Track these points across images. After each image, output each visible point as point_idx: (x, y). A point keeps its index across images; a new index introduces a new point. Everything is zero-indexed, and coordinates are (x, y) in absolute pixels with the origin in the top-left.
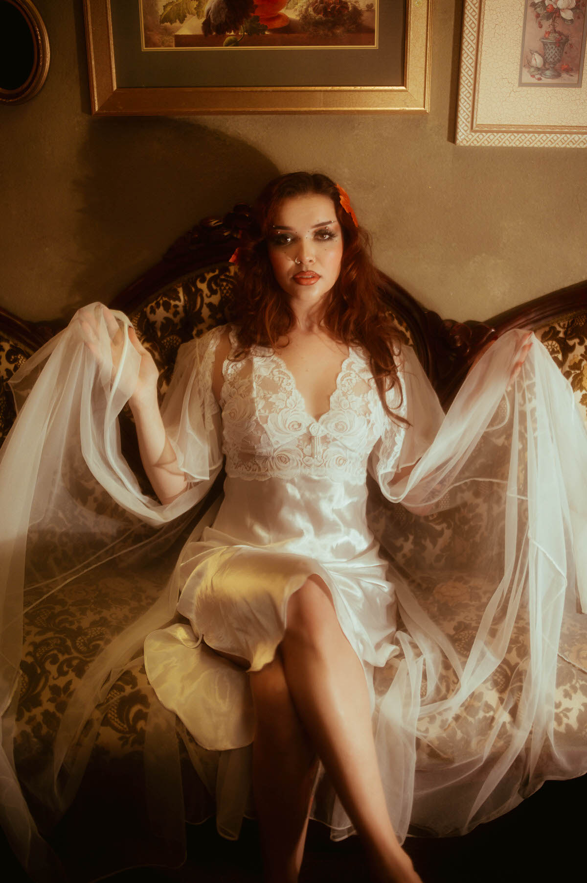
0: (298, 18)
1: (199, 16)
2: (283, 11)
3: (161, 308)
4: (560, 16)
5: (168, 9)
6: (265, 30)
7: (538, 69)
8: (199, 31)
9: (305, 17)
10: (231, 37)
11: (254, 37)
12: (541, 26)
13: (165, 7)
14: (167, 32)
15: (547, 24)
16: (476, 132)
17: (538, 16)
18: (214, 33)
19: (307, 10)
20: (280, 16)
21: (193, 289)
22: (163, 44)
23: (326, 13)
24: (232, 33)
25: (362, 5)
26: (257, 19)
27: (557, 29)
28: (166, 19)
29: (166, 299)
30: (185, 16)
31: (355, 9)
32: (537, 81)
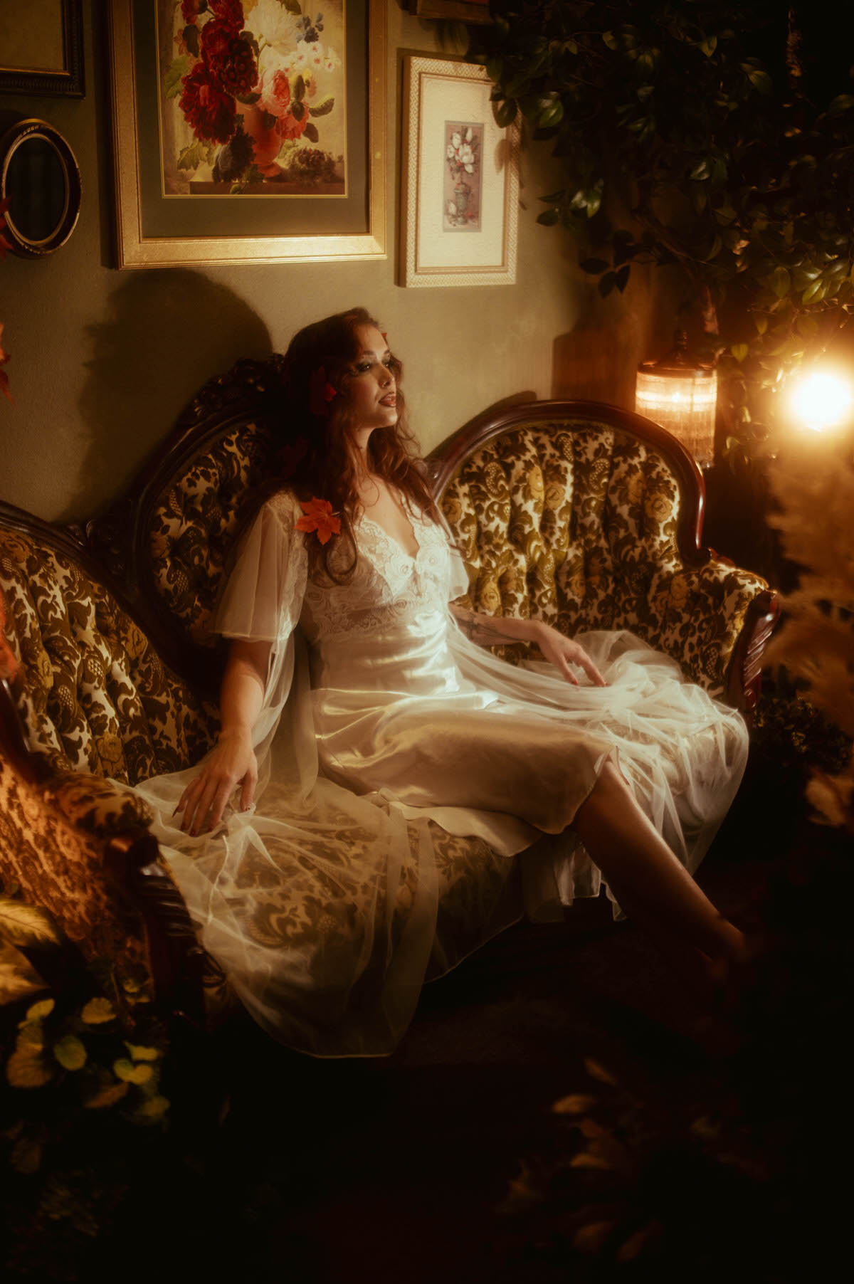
0: (288, 168)
1: (209, 161)
2: (275, 160)
3: (202, 479)
4: (465, 170)
5: (184, 154)
6: (262, 179)
7: (454, 216)
8: (210, 179)
9: (293, 166)
10: (236, 185)
11: (254, 186)
12: (453, 178)
13: (182, 152)
14: (183, 178)
15: (457, 176)
16: (419, 274)
17: (451, 169)
18: (222, 181)
19: (294, 159)
20: (274, 165)
21: (225, 454)
22: (180, 191)
23: (308, 165)
24: (237, 181)
25: (335, 158)
26: (255, 167)
27: (465, 181)
28: (183, 165)
29: (202, 468)
30: (198, 163)
31: (330, 159)
32: (452, 227)
